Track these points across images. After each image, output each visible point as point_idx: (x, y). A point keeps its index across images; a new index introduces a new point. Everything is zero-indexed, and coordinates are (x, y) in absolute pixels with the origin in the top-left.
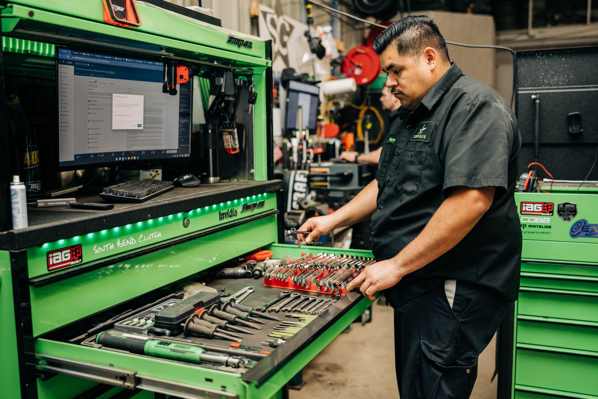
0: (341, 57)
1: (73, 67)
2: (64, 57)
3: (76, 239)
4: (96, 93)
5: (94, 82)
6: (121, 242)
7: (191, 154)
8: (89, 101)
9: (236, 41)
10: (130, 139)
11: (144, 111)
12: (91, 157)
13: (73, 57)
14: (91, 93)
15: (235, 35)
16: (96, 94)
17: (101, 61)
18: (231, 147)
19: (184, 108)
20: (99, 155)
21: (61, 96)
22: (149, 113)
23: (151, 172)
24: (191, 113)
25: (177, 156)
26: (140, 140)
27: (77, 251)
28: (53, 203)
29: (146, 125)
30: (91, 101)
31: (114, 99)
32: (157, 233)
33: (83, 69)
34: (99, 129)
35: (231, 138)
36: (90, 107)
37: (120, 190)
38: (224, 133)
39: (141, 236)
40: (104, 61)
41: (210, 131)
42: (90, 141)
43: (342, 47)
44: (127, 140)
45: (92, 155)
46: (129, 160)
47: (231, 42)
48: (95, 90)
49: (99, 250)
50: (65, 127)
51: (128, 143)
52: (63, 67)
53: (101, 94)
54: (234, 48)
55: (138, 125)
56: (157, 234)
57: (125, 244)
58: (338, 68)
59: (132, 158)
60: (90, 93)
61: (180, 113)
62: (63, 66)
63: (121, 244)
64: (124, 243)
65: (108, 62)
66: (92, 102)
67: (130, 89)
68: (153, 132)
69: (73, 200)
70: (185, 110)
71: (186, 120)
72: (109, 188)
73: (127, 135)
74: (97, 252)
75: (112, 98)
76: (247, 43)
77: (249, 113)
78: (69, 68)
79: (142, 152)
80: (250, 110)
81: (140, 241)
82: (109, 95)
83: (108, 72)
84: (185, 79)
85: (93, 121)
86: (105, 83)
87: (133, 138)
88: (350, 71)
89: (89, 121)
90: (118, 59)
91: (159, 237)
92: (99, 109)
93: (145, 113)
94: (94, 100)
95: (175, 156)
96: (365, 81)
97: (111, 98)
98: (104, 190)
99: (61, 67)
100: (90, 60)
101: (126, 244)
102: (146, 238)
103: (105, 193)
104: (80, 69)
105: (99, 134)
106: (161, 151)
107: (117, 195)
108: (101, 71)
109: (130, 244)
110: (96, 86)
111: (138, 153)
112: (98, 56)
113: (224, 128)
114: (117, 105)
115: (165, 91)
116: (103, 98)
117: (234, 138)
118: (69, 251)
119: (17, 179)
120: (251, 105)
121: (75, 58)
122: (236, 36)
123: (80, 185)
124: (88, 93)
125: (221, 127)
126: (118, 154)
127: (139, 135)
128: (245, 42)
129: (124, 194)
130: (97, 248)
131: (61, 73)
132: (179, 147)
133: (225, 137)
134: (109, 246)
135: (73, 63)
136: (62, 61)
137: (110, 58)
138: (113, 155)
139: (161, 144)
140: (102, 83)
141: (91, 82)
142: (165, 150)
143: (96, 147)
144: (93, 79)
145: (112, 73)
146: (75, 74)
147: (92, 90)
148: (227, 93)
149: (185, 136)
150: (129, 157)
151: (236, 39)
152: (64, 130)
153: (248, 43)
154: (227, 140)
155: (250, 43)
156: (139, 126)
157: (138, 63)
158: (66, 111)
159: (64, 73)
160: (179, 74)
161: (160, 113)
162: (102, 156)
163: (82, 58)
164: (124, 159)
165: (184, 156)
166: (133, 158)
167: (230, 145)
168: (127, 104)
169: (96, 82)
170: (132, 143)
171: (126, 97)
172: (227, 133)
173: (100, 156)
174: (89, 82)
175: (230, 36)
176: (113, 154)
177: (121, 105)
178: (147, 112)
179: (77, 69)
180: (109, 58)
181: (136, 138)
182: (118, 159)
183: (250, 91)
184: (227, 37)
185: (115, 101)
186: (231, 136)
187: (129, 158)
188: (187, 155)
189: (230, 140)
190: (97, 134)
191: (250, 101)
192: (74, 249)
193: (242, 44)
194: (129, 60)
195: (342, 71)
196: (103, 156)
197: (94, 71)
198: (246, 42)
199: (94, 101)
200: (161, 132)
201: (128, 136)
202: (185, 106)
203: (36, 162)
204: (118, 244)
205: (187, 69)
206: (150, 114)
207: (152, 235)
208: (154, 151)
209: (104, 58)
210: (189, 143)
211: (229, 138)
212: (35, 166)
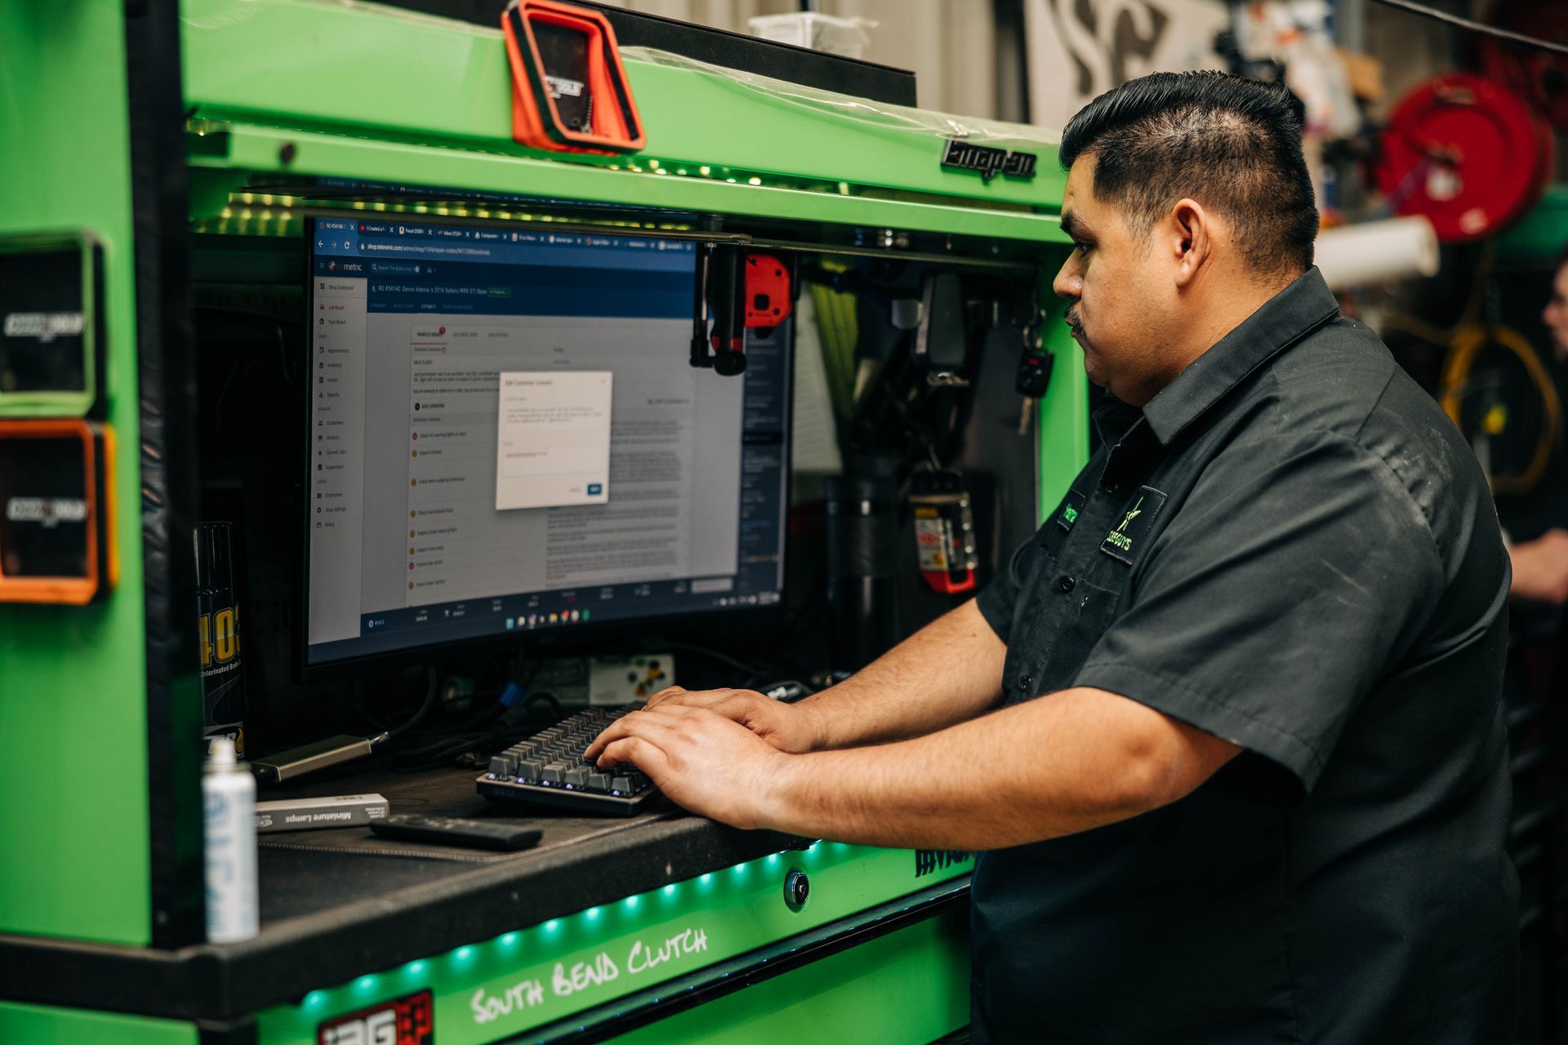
0: (1368, 129)
1: (362, 284)
2: (334, 249)
3: (416, 971)
4: (441, 374)
5: (434, 334)
6: (567, 976)
7: (784, 594)
8: (417, 407)
9: (978, 154)
10: (558, 544)
11: (613, 432)
12: (419, 619)
13: (366, 247)
14: (423, 377)
15: (973, 131)
16: (440, 380)
17: (460, 251)
18: (945, 566)
19: (762, 412)
20: (447, 612)
21: (321, 396)
22: (630, 437)
23: (633, 669)
24: (785, 428)
25: (733, 601)
26: (595, 547)
27: (419, 1016)
28: (303, 818)
29: (620, 487)
30: (425, 406)
31: (505, 391)
32: (693, 933)
33: (398, 289)
34: (450, 511)
35: (945, 532)
36: (420, 429)
37: (550, 763)
38: (920, 512)
39: (637, 948)
40: (471, 251)
41: (866, 507)
42: (417, 558)
43: (1369, 77)
44: (549, 549)
45: (424, 612)
46: (554, 623)
47: (957, 162)
48: (440, 363)
49: (492, 1010)
50: (331, 511)
51: (552, 558)
52: (331, 287)
53: (460, 376)
54: (969, 185)
55: (590, 487)
56: (691, 941)
57: (580, 982)
58: (1354, 175)
59: (564, 617)
60: (419, 378)
61: (746, 433)
62: (329, 281)
63: (566, 982)
64: (575, 977)
65: (487, 253)
66: (425, 410)
67: (559, 350)
68: (645, 513)
69: (374, 804)
70: (763, 420)
71: (766, 461)
72: (510, 758)
73: (550, 527)
74: (484, 1016)
75: (498, 390)
76: (1015, 158)
77: (1023, 430)
78: (350, 288)
79: (603, 590)
80: (1025, 420)
81: (634, 966)
82: (489, 379)
83: (484, 292)
84: (777, 312)
85: (430, 481)
86: (475, 335)
87: (571, 539)
88: (1407, 183)
89: (414, 483)
90: (521, 237)
91: (698, 950)
92: (450, 435)
93: (617, 438)
94: (435, 403)
95: (723, 602)
96: (1473, 221)
97: (493, 390)
98: (492, 766)
99: (322, 286)
100: (421, 250)
101: (585, 984)
102: (654, 955)
103: (497, 776)
104: (389, 288)
105: (448, 531)
106: (672, 584)
107: (540, 783)
108: (462, 290)
109: (598, 981)
110: (441, 347)
111: (585, 596)
112: (450, 234)
113: (917, 490)
114: (512, 416)
115: (699, 358)
116: (467, 391)
117: (958, 533)
118: (389, 1016)
119: (223, 751)
120: (1028, 402)
121: (370, 247)
122: (976, 136)
123: (379, 732)
124: (413, 378)
125: (907, 485)
126: (516, 603)
127: (594, 524)
128: (1009, 155)
129: (566, 780)
130: (483, 1003)
131: (322, 308)
132: (740, 565)
133: (923, 526)
134: (524, 993)
135: (365, 267)
136: (327, 264)
137: (494, 236)
138: (495, 609)
139: (671, 558)
140: (463, 335)
141: (424, 334)
142: (688, 582)
143: (437, 583)
144: (430, 321)
145: (498, 292)
146: (370, 310)
147: (428, 362)
148: (937, 359)
149: (765, 524)
150: (554, 612)
151: (976, 148)
152: (328, 525)
153: (1022, 159)
154: (931, 539)
155: (1027, 156)
156: (594, 489)
157: (593, 246)
158: (335, 453)
159: (332, 308)
160: (752, 290)
161: (671, 437)
162: (456, 614)
163: (394, 245)
164: (537, 620)
165: (758, 600)
166: (569, 617)
167: (943, 557)
168: (552, 410)
169: (442, 331)
170: (565, 557)
171: (548, 383)
172: (933, 512)
173: (451, 613)
174: (419, 334)
175: (953, 142)
176: (497, 605)
177: (530, 413)
178: (622, 435)
179: (377, 288)
180: (488, 236)
181: (583, 538)
182: (516, 622)
183: (1027, 344)
184: (941, 146)
185: (509, 399)
186: (949, 525)
187: (553, 618)
188: (770, 598)
189: (942, 538)
190: (441, 531)
191: (1025, 385)
192: (406, 1009)
193: (999, 167)
194: (559, 240)
195: (1372, 183)
196: (462, 613)
197: (437, 290)
198: (1015, 154)
199: (435, 406)
200: (672, 512)
201: (552, 531)
202: (763, 405)
203: (231, 652)
204: (558, 981)
205: (784, 273)
206: (634, 442)
207: (674, 942)
208: (645, 586)
209: (472, 239)
210: (775, 551)
211: (938, 533)
212: (225, 665)
